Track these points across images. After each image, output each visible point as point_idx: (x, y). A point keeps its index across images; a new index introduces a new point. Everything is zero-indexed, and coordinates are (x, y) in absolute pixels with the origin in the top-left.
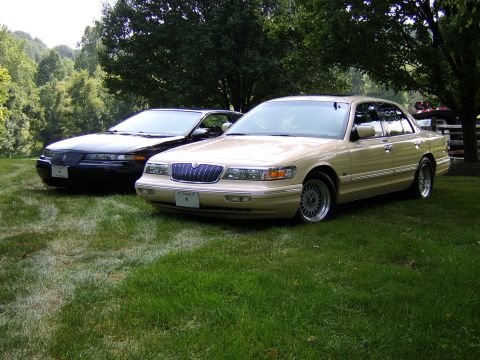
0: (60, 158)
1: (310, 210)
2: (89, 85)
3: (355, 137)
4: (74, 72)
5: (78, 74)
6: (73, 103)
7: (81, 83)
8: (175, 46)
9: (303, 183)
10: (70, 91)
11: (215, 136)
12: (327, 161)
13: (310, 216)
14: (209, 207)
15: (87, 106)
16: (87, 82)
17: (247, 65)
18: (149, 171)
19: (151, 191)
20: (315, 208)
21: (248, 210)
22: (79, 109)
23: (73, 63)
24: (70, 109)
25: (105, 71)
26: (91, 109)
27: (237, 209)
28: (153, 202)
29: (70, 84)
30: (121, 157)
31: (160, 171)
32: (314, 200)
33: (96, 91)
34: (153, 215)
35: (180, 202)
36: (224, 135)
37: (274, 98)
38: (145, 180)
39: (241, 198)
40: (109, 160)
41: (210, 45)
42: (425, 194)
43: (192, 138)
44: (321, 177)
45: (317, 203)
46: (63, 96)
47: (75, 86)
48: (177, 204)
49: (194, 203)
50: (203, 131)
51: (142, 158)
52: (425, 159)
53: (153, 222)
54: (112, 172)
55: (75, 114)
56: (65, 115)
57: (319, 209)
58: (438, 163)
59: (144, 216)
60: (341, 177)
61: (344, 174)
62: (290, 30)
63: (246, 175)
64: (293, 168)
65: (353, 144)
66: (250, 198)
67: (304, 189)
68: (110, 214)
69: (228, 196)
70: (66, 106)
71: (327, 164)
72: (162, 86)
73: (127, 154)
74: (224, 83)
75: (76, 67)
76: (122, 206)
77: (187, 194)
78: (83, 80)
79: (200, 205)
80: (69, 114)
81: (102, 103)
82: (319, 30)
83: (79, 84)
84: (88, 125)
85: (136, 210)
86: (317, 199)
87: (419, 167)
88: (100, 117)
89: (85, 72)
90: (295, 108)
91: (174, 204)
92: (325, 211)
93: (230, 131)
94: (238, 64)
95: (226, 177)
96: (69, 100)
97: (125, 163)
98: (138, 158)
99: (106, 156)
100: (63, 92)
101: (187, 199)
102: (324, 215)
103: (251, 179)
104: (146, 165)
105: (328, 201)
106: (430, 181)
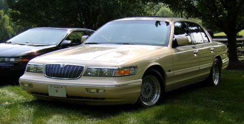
1: (146, 97)
2: (4, 19)
3: (175, 44)
9: (143, 78)
11: (76, 45)
12: (157, 61)
13: (147, 102)
14: (74, 97)
15: (3, 30)
16: (3, 17)
17: (94, 4)
18: (28, 71)
19: (30, 85)
20: (150, 95)
21: (104, 99)
27: (94, 98)
28: (32, 93)
30: (12, 60)
31: (37, 70)
32: (149, 90)
33: (8, 22)
34: (31, 104)
35: (52, 93)
36: (83, 44)
37: (117, 19)
38: (25, 77)
39: (98, 90)
40: (4, 62)
42: (216, 82)
43: (61, 46)
45: (151, 91)
48: (50, 95)
49: (62, 94)
50: (69, 42)
51: (26, 60)
52: (216, 59)
57: (153, 96)
58: (223, 62)
59: (25, 104)
60: (167, 73)
61: (169, 71)
63: (101, 73)
64: (135, 67)
65: (174, 50)
66: (105, 90)
67: (143, 82)
69: (88, 89)
71: (158, 64)
73: (16, 57)
77: (57, 87)
78: (1, 16)
79: (67, 95)
86: (151, 89)
87: (213, 65)
89: (2, 11)
90: (132, 25)
91: (47, 94)
92: (157, 97)
95: (86, 75)
97: (15, 64)
98: (24, 60)
99: (2, 59)
101: (57, 91)
102: (157, 100)
103: (105, 76)
104: (27, 66)
105: (158, 90)
106: (218, 74)
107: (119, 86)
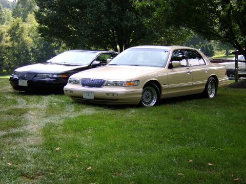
0: (23, 76)
1: (147, 101)
2: (22, 28)
3: (171, 67)
4: (12, 19)
5: (15, 20)
6: (11, 40)
7: (17, 27)
8: (82, 7)
9: (143, 88)
10: (9, 32)
11: (104, 65)
12: (155, 78)
13: (147, 104)
14: (99, 99)
15: (21, 43)
16: (21, 26)
17: (127, 21)
18: (70, 82)
19: (71, 91)
20: (149, 100)
21: (117, 100)
22: (16, 44)
23: (11, 12)
24: (9, 44)
25: (38, 22)
26: (24, 45)
28: (72, 97)
29: (9, 27)
30: (55, 76)
31: (76, 82)
32: (149, 97)
33: (27, 32)
34: (72, 103)
35: (85, 97)
36: (107, 65)
38: (68, 86)
39: (113, 94)
40: (48, 77)
41: (105, 8)
42: (211, 96)
43: (92, 66)
44: (152, 86)
46: (4, 35)
47: (13, 28)
49: (92, 97)
50: (98, 62)
51: (66, 76)
52: (211, 78)
53: (73, 105)
54: (50, 83)
55: (13, 48)
56: (6, 49)
57: (151, 101)
58: (220, 80)
59: (68, 103)
60: (163, 86)
62: (147, 6)
63: (116, 84)
64: (138, 81)
65: (170, 70)
66: (117, 94)
68: (51, 102)
69: (107, 94)
70: (7, 42)
71: (156, 80)
72: (75, 32)
73: (58, 74)
74: (113, 31)
75: (13, 15)
76: (56, 100)
77: (88, 93)
78: (18, 24)
79: (95, 98)
80: (9, 48)
81: (32, 40)
82: (163, 6)
83: (16, 27)
84: (22, 56)
85: (63, 101)
86: (151, 96)
87: (208, 82)
88: (30, 50)
89: (20, 19)
91: (82, 97)
92: (154, 101)
93: (110, 63)
94: (121, 20)
95: (107, 85)
96: (9, 38)
97: (57, 79)
98: (64, 76)
99: (47, 75)
100: (4, 32)
101: (88, 95)
102: (154, 104)
103: (118, 86)
104: (69, 79)
105: (155, 97)
106: (215, 89)
107: (127, 92)
